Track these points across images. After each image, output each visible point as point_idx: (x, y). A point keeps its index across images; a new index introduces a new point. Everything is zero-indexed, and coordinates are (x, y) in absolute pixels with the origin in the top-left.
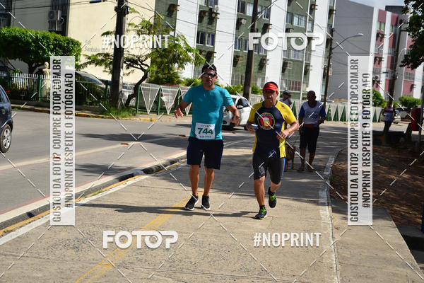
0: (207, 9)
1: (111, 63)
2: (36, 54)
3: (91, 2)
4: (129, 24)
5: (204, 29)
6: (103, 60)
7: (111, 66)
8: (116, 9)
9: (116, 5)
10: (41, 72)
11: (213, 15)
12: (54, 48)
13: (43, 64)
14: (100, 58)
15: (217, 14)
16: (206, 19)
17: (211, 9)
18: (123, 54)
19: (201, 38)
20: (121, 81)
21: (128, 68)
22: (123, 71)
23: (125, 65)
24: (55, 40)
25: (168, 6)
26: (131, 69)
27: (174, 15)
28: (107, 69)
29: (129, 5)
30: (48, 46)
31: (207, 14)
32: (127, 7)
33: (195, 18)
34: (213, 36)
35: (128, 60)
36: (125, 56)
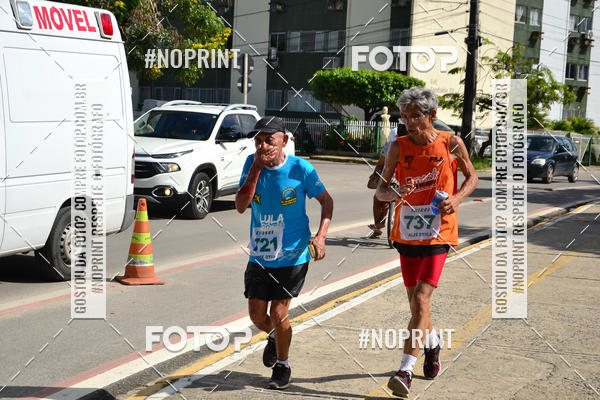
0: (578, 36)
1: (461, 105)
2: (374, 97)
3: (437, 34)
4: (483, 58)
5: (575, 60)
6: (451, 103)
7: (462, 109)
8: (467, 41)
9: (466, 36)
10: (379, 119)
11: (586, 43)
12: (394, 90)
13: (381, 109)
14: (448, 99)
15: (590, 41)
16: (577, 48)
17: (583, 35)
18: (475, 94)
19: (571, 71)
20: (473, 126)
21: (481, 110)
22: (476, 114)
23: (477, 107)
24: (395, 80)
25: (529, 35)
26: (486, 111)
27: (537, 44)
28: (457, 113)
29: (482, 35)
30: (387, 88)
31: (578, 41)
32: (480, 38)
33: (563, 47)
34: (587, 68)
35: (482, 100)
36: (478, 96)
